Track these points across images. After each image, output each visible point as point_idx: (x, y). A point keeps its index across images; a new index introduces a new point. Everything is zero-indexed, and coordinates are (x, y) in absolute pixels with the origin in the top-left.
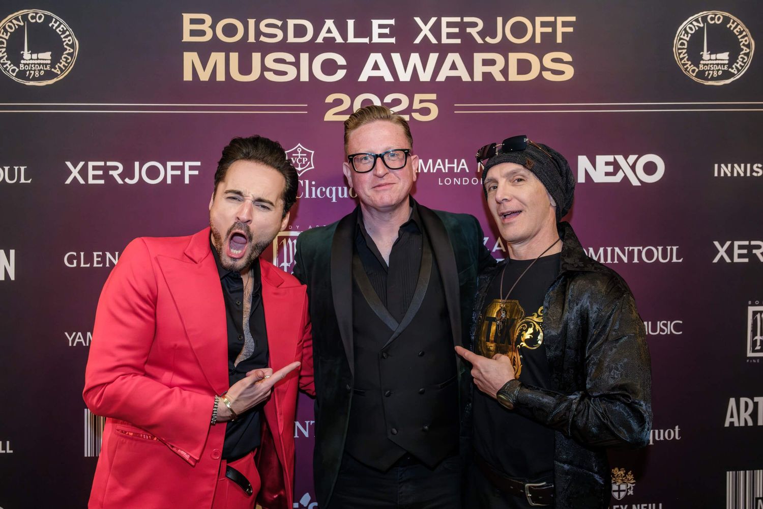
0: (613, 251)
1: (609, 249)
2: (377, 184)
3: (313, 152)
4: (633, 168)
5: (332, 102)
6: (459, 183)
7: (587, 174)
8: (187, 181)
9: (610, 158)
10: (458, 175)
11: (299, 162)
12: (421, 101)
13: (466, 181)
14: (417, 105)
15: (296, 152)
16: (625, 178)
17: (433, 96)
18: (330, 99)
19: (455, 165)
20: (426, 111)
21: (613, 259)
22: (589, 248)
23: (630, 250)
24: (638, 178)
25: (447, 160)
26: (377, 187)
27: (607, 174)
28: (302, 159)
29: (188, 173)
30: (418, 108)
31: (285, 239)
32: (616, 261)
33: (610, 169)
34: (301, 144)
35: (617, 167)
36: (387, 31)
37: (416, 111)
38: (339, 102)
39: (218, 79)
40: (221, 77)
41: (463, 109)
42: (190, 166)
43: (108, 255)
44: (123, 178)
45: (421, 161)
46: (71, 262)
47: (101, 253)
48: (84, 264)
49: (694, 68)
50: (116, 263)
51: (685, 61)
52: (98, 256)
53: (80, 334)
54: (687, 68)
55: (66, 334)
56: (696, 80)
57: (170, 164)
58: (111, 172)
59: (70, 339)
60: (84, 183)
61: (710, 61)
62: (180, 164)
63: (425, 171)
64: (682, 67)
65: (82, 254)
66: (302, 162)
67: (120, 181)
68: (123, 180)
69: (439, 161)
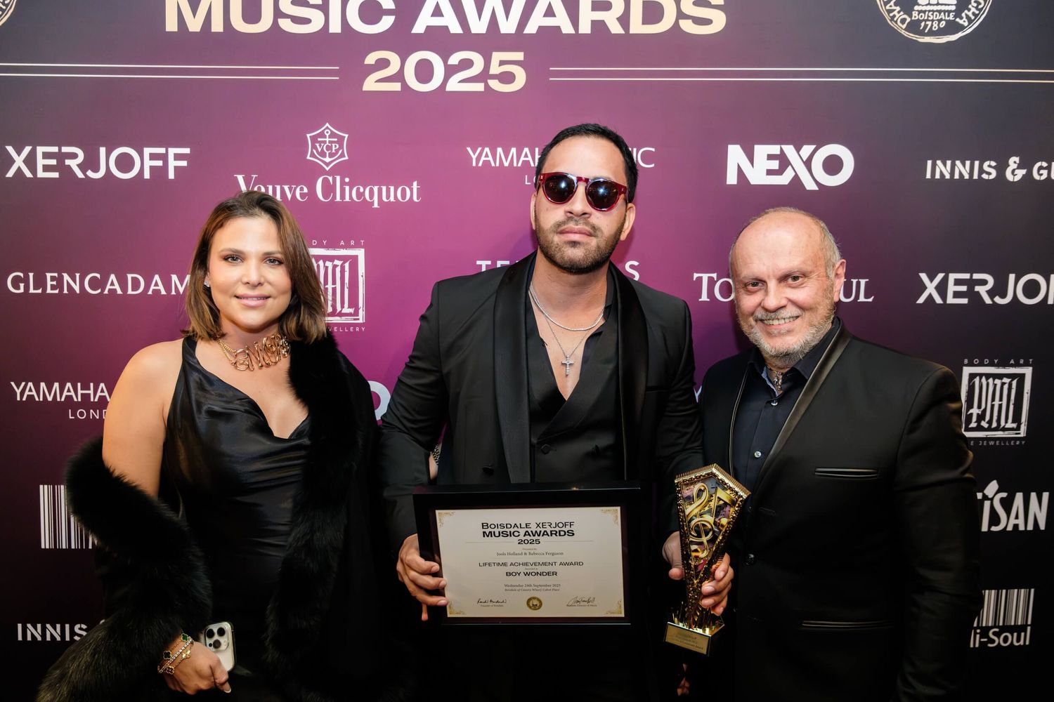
3: (347, 136)
4: (808, 164)
7: (741, 173)
8: (171, 176)
9: (775, 149)
11: (327, 151)
12: (502, 63)
16: (796, 178)
18: (371, 59)
24: (815, 178)
25: (537, 150)
27: (770, 172)
28: (332, 146)
29: (172, 164)
30: (497, 73)
33: (775, 165)
34: (329, 124)
35: (784, 162)
38: (383, 64)
39: (214, 30)
40: (217, 26)
41: (561, 74)
42: (175, 155)
43: (66, 277)
44: (84, 170)
45: (500, 150)
46: (16, 286)
47: (56, 275)
48: (34, 289)
49: (905, 16)
50: (77, 288)
51: (891, 6)
52: (53, 279)
53: (30, 384)
54: (894, 16)
55: (13, 383)
56: (906, 34)
57: (147, 151)
58: (68, 162)
59: (18, 392)
60: (32, 176)
61: (929, 6)
62: (162, 150)
63: (506, 164)
64: (886, 15)
65: (31, 275)
66: (332, 150)
67: (80, 175)
68: (84, 172)
69: (526, 150)
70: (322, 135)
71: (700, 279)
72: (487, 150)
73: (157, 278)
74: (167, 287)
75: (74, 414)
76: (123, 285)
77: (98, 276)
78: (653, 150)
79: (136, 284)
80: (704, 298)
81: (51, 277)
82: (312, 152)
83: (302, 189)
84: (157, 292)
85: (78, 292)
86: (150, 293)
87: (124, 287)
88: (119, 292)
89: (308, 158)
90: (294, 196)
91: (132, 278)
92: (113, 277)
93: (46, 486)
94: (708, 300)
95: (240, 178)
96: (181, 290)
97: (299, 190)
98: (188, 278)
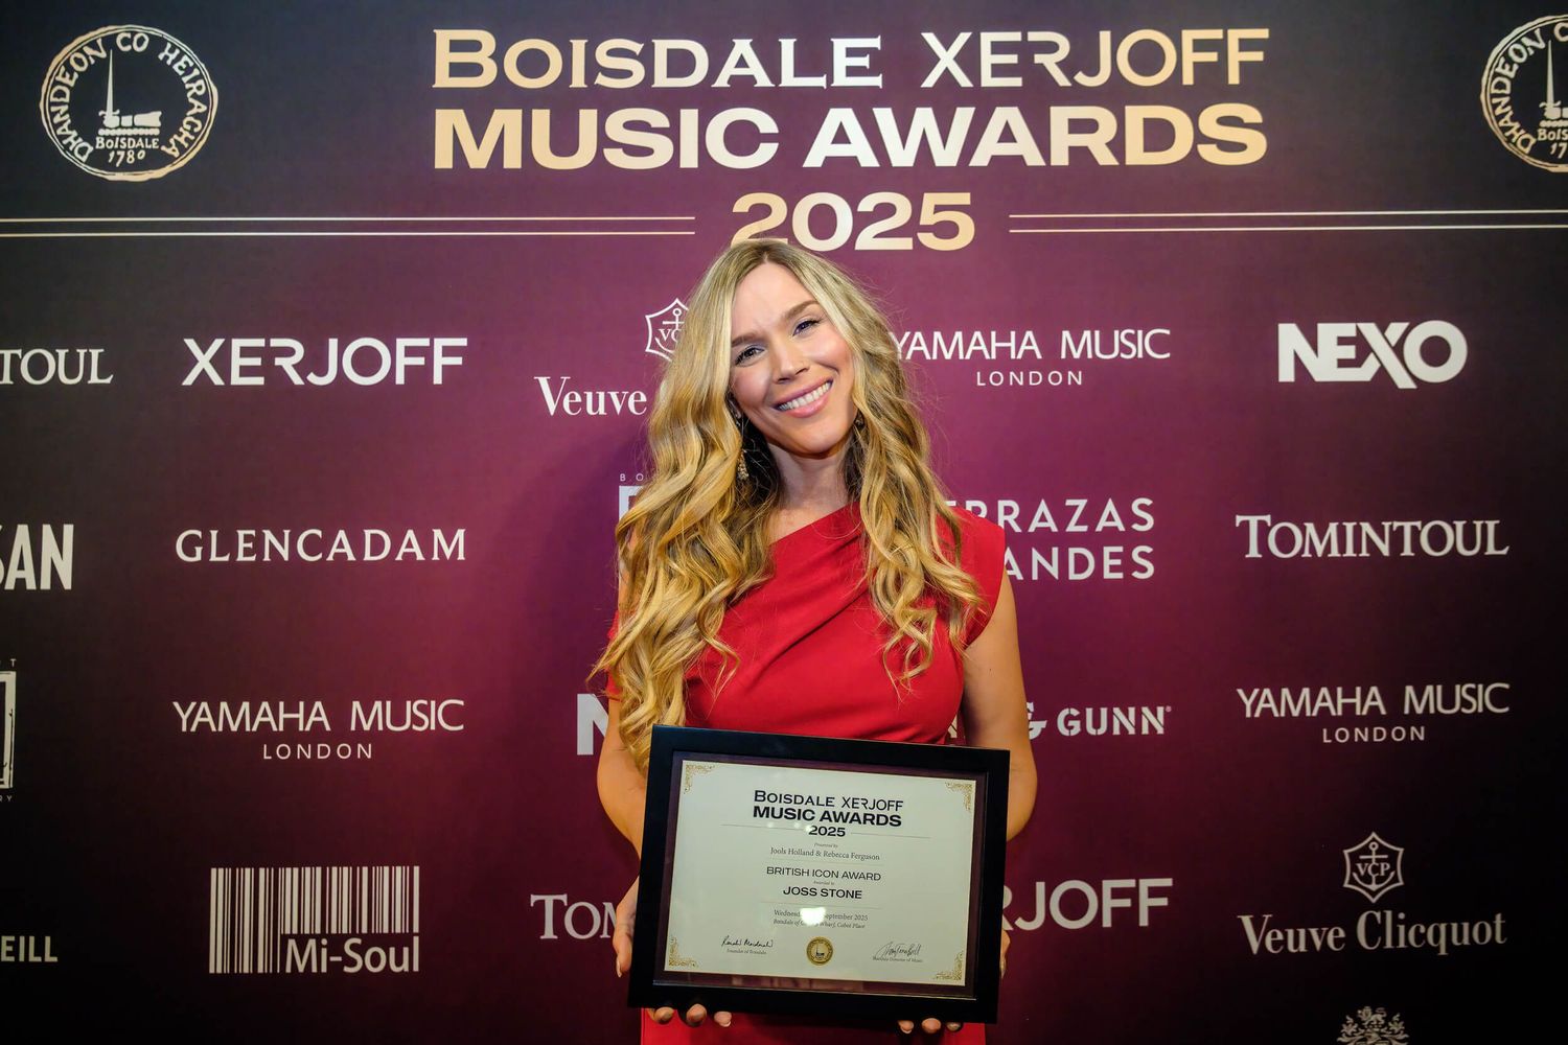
0: (1357, 531)
1: (1350, 527)
4: (1398, 349)
5: (747, 211)
6: (1021, 383)
7: (1299, 365)
8: (438, 379)
9: (1348, 330)
10: (1019, 366)
12: (938, 209)
13: (1035, 378)
14: (928, 217)
16: (1382, 372)
17: (964, 198)
18: (743, 205)
19: (1012, 344)
20: (947, 230)
21: (1357, 549)
22: (1305, 524)
23: (1395, 528)
24: (1410, 371)
25: (993, 334)
27: (1343, 363)
29: (440, 361)
30: (932, 223)
32: (1364, 553)
33: (1349, 352)
35: (1364, 349)
36: (864, 61)
37: (927, 229)
38: (762, 211)
39: (507, 165)
40: (512, 160)
41: (1027, 224)
42: (444, 348)
43: (269, 536)
44: (303, 373)
45: (937, 335)
46: (190, 552)
47: (253, 532)
48: (217, 555)
49: (1528, 136)
50: (285, 553)
51: (1506, 122)
52: (247, 539)
53: (204, 705)
54: (1512, 136)
55: (176, 704)
56: (1531, 161)
57: (402, 343)
58: (279, 361)
59: (184, 717)
60: (222, 384)
61: (1561, 121)
62: (424, 342)
63: (948, 356)
64: (1499, 134)
65: (214, 533)
67: (297, 380)
68: (303, 376)
69: (977, 335)
70: (669, 316)
71: (1246, 524)
72: (918, 335)
73: (410, 534)
74: (427, 549)
75: (271, 752)
76: (358, 547)
77: (319, 533)
78: (1167, 332)
79: (377, 545)
80: (1254, 552)
81: (245, 536)
82: (654, 341)
83: (637, 397)
84: (410, 557)
85: (286, 558)
86: (399, 558)
87: (358, 550)
88: (351, 557)
89: (648, 349)
90: (625, 407)
91: (372, 535)
92: (342, 535)
93: (221, 871)
94: (1260, 556)
95: (543, 382)
96: (448, 553)
97: (632, 396)
98: (460, 534)
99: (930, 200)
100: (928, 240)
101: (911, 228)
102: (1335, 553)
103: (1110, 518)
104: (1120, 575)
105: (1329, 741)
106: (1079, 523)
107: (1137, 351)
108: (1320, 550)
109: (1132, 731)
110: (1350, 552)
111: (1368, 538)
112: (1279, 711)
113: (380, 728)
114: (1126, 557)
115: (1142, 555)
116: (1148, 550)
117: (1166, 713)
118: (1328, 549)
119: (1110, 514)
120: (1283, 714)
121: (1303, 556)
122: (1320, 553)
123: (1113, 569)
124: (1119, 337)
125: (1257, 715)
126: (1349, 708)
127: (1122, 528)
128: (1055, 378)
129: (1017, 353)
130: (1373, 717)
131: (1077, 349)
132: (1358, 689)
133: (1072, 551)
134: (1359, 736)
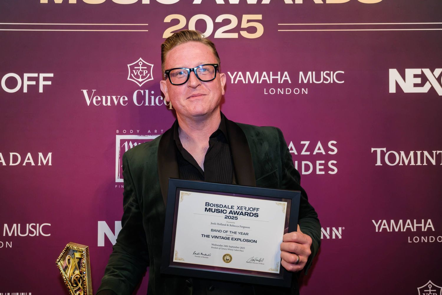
0: (422, 154)
1: (419, 153)
2: (190, 95)
3: (152, 65)
4: (439, 79)
5: (170, 21)
6: (282, 93)
7: (398, 86)
8: (41, 90)
9: (418, 71)
10: (281, 86)
11: (140, 74)
12: (249, 21)
13: (288, 91)
14: (244, 25)
15: (137, 65)
16: (432, 89)
17: (259, 17)
18: (168, 19)
19: (279, 77)
20: (252, 30)
21: (422, 162)
22: (401, 152)
23: (438, 154)
25: (271, 73)
26: (191, 98)
27: (416, 85)
28: (143, 71)
29: (42, 83)
30: (246, 27)
31: (127, 142)
32: (425, 164)
33: (419, 81)
34: (142, 58)
35: (424, 79)
37: (244, 29)
38: (176, 22)
39: (70, 2)
42: (44, 78)
45: (248, 73)
57: (26, 75)
62: (36, 75)
63: (252, 82)
66: (143, 74)
69: (265, 73)
71: (375, 152)
72: (240, 73)
73: (29, 155)
74: (36, 161)
78: (343, 72)
79: (15, 159)
80: (379, 163)
82: (131, 75)
83: (124, 98)
84: (29, 164)
86: (24, 164)
87: (7, 161)
88: (4, 164)
89: (128, 79)
90: (119, 102)
91: (13, 155)
92: (1, 155)
94: (381, 165)
95: (85, 92)
96: (45, 162)
97: (122, 98)
98: (50, 155)
99: (246, 17)
100: (244, 34)
101: (238, 29)
102: (413, 163)
103: (319, 149)
104: (323, 173)
105: (411, 242)
106: (306, 151)
107: (330, 80)
108: (406, 162)
109: (328, 237)
110: (419, 163)
111: (427, 157)
112: (390, 229)
113: (16, 235)
114: (326, 165)
115: (332, 164)
116: (335, 162)
117: (342, 230)
118: (410, 162)
119: (319, 147)
120: (391, 231)
121: (399, 165)
122: (406, 163)
123: (320, 170)
124: (323, 74)
125: (381, 231)
126: (419, 228)
127: (324, 153)
128: (297, 91)
129: (281, 81)
130: (429, 232)
131: (305, 79)
132: (423, 220)
133: (303, 163)
134: (423, 240)
